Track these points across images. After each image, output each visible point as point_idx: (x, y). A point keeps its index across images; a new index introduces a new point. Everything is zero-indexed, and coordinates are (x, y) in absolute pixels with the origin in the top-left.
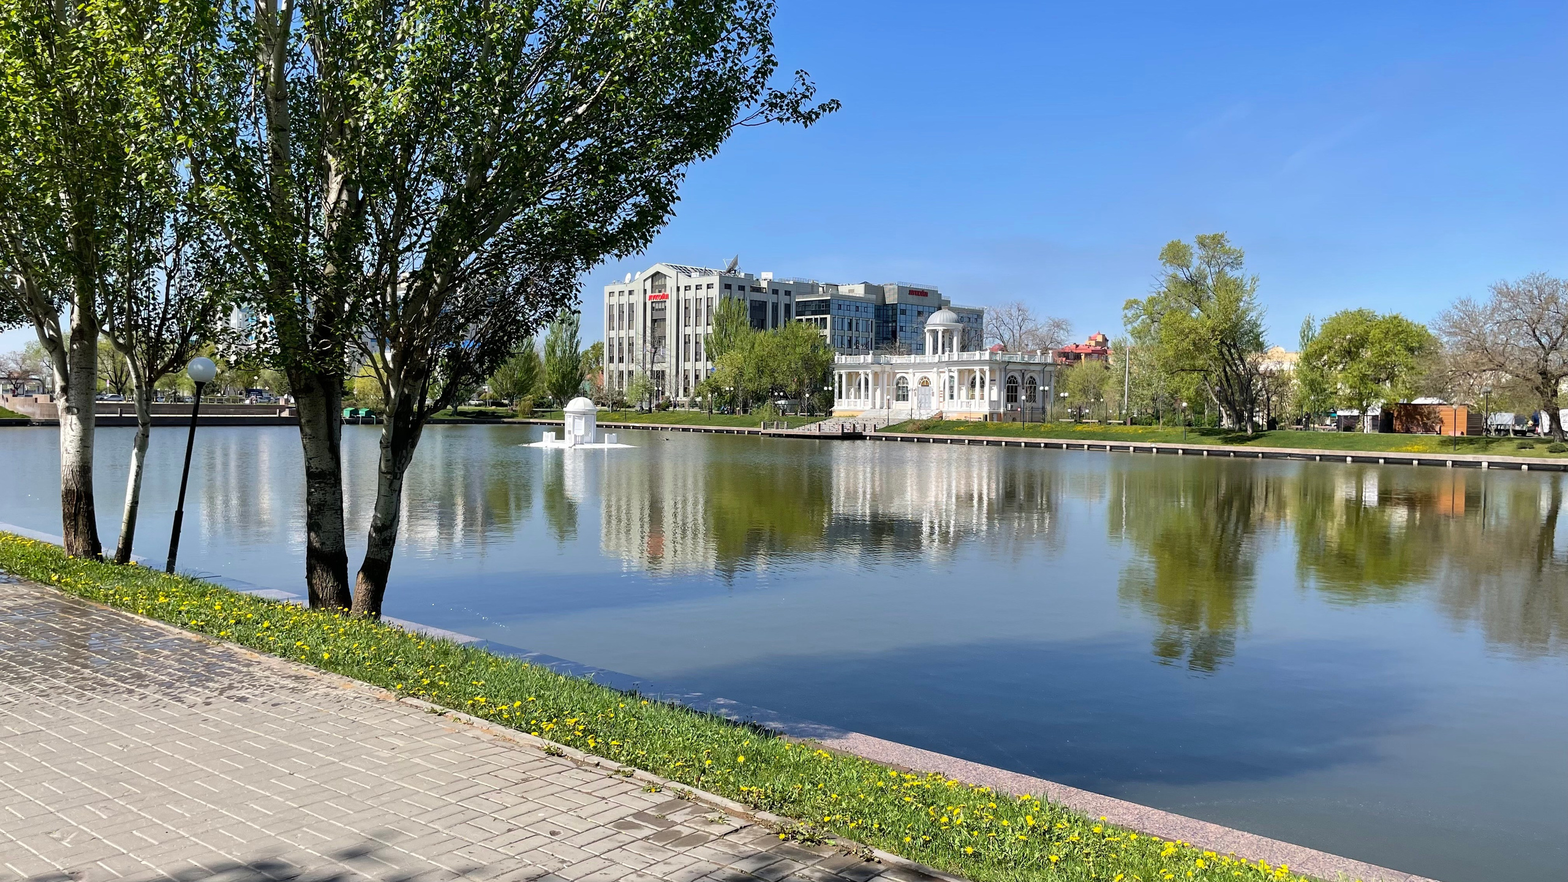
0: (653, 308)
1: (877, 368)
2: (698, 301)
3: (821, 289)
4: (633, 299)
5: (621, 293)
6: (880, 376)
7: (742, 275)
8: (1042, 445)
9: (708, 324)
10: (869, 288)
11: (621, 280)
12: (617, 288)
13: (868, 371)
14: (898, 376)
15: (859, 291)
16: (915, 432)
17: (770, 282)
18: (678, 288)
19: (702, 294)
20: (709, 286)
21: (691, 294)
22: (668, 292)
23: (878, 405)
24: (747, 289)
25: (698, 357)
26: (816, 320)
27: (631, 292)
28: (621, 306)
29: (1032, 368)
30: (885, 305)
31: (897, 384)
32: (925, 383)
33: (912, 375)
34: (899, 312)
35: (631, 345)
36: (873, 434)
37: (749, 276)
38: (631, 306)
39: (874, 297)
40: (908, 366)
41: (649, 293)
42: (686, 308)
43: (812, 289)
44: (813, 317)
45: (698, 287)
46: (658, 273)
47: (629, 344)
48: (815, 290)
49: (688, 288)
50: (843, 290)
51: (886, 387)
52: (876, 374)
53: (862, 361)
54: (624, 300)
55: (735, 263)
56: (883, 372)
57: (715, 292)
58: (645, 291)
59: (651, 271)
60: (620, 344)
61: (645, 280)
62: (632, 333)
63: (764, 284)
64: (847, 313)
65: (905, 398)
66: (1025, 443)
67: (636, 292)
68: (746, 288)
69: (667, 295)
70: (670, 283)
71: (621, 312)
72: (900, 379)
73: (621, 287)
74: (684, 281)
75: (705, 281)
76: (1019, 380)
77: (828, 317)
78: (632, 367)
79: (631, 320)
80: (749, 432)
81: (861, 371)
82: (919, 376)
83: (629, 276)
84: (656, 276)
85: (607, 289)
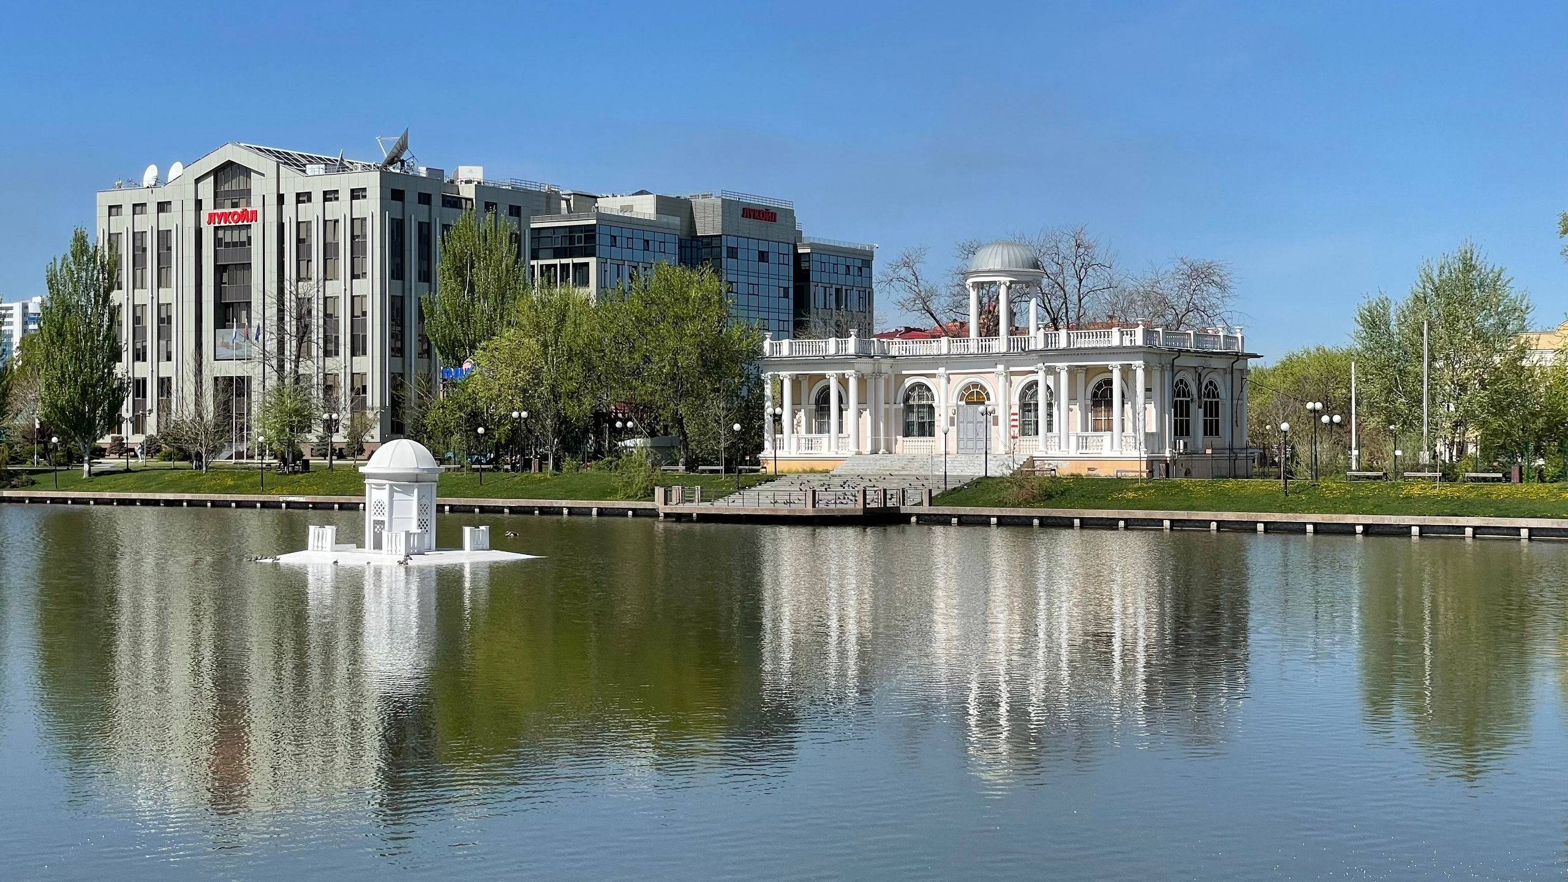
0: (218, 242)
1: (866, 366)
2: (330, 225)
3: (564, 204)
4: (168, 221)
5: (138, 208)
6: (870, 383)
7: (423, 172)
8: (1359, 529)
9: (354, 276)
10: (664, 204)
11: (135, 183)
12: (126, 198)
13: (850, 373)
14: (908, 382)
15: (645, 208)
16: (1027, 503)
17: (479, 187)
18: (281, 199)
19: (339, 210)
20: (356, 194)
21: (311, 212)
22: (256, 204)
23: (867, 447)
24: (436, 201)
25: (331, 347)
26: (564, 267)
27: (162, 207)
28: (138, 238)
29: (1215, 363)
30: (695, 237)
31: (907, 399)
32: (975, 396)
33: (943, 381)
34: (724, 254)
35: (164, 321)
36: (926, 509)
37: (436, 174)
38: (163, 237)
39: (676, 221)
40: (936, 361)
41: (208, 207)
42: (299, 241)
43: (548, 203)
44: (556, 261)
45: (329, 196)
46: (230, 164)
47: (160, 320)
48: (553, 206)
49: (303, 197)
50: (610, 205)
51: (883, 406)
52: (861, 380)
53: (832, 350)
54: (147, 222)
55: (403, 147)
56: (877, 374)
57: (371, 207)
58: (199, 204)
59: (215, 160)
60: (137, 320)
61: (197, 181)
62: (167, 295)
63: (468, 192)
64: (627, 253)
65: (926, 429)
66: (1315, 525)
67: (175, 206)
68: (433, 198)
69: (255, 213)
70: (261, 188)
71: (139, 251)
72: (912, 388)
73: (137, 197)
74: (293, 182)
75: (343, 183)
76: (1194, 390)
77: (592, 261)
78: (167, 369)
79: (163, 263)
80: (601, 512)
81: (828, 373)
82: (959, 381)
83: (150, 174)
84: (226, 171)
85: (105, 200)
